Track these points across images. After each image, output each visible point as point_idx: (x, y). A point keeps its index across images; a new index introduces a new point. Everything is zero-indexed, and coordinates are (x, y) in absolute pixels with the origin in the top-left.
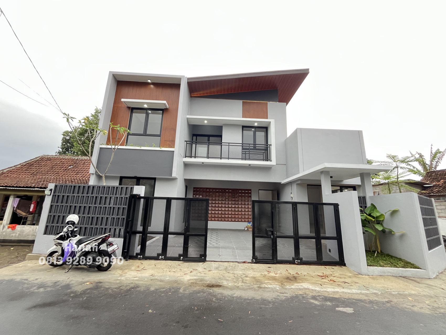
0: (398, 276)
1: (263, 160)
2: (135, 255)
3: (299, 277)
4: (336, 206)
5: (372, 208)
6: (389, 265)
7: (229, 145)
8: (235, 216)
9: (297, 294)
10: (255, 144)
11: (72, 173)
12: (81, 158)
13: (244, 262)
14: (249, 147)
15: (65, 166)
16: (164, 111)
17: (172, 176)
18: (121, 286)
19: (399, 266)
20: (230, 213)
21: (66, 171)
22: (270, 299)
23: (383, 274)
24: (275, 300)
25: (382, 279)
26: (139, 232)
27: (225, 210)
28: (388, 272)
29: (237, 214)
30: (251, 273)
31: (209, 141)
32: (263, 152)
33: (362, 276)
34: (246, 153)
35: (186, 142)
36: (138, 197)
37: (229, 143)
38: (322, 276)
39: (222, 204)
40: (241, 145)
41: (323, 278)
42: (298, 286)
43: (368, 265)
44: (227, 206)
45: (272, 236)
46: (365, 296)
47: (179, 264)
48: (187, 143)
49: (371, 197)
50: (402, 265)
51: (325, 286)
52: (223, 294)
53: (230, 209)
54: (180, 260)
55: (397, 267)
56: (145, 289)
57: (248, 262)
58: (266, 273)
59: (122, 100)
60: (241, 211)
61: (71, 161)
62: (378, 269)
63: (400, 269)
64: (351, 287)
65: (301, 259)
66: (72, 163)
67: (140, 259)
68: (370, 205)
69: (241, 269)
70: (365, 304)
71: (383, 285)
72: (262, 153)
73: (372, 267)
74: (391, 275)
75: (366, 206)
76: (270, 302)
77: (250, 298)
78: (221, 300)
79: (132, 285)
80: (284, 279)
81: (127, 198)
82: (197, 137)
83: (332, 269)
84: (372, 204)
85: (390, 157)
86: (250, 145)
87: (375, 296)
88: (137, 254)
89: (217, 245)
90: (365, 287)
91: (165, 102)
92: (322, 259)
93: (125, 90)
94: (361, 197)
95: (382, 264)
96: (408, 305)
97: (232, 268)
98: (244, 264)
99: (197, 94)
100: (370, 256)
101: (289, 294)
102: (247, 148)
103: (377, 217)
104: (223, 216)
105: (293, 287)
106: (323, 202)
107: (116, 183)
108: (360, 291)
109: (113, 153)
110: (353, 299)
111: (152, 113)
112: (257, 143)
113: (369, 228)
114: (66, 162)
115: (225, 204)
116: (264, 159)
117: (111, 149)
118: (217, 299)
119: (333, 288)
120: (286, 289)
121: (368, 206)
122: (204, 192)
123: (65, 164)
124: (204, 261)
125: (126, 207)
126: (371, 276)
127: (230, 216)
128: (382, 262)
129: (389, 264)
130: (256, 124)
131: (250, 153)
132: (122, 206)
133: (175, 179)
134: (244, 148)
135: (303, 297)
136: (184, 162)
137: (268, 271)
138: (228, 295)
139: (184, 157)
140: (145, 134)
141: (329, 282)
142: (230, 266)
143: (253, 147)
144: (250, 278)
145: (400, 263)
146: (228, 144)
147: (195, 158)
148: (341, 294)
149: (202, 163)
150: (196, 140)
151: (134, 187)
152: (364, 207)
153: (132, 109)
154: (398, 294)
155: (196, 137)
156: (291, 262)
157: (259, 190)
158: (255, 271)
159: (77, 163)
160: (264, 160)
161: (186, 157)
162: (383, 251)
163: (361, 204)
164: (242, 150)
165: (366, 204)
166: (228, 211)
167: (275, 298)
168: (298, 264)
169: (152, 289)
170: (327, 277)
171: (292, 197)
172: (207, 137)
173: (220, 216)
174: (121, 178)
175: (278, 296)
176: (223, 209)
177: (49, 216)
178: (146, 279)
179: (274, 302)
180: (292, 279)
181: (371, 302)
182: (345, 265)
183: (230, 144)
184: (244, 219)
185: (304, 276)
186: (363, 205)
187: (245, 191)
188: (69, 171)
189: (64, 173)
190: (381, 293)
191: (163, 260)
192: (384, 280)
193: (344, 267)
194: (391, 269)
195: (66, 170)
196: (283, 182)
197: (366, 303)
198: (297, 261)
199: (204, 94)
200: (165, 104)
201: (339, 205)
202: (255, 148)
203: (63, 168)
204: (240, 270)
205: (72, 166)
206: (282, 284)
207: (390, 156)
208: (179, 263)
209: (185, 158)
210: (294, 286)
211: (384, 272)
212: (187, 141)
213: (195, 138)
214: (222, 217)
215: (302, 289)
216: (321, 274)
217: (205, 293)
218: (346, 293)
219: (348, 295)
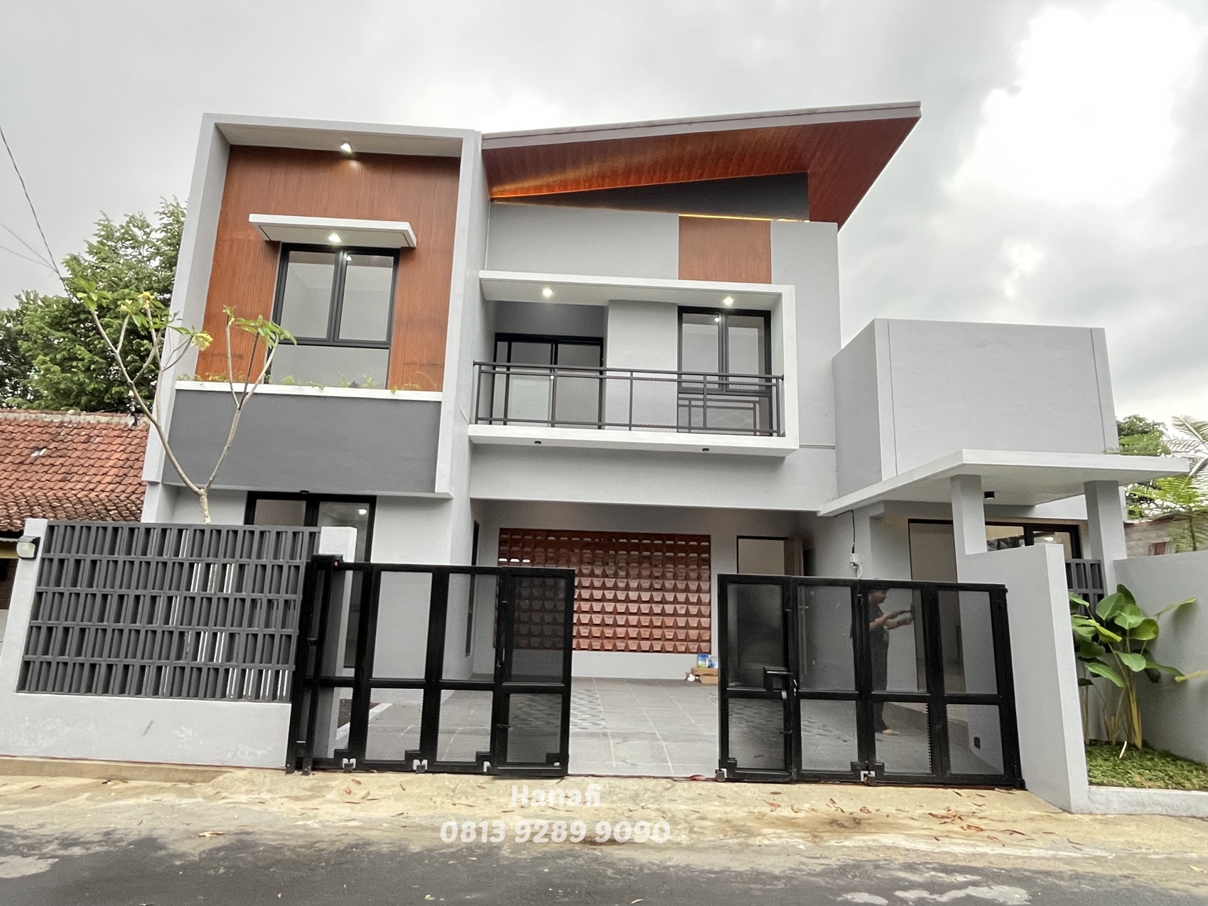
0: (1184, 814)
1: (754, 432)
2: (331, 755)
3: (870, 819)
4: (997, 595)
5: (1119, 599)
6: (1158, 784)
7: (631, 379)
8: (651, 632)
9: (858, 858)
10: (723, 375)
11: (48, 477)
12: (73, 418)
13: (693, 779)
14: (705, 386)
15: (17, 451)
16: (399, 255)
17: (436, 491)
18: (315, 843)
19: (1192, 784)
20: (633, 620)
21: (25, 467)
22: (777, 872)
23: (1139, 810)
24: (794, 873)
25: (1133, 824)
26: (344, 683)
27: (615, 612)
28: (1155, 803)
29: (659, 624)
30: (715, 810)
31: (556, 363)
32: (754, 402)
33: (1069, 815)
34: (693, 403)
35: (477, 366)
36: (336, 564)
37: (632, 371)
38: (943, 817)
39: (604, 587)
40: (675, 377)
41: (945, 823)
42: (865, 841)
43: (1091, 783)
44: (621, 596)
45: (784, 694)
46: (1063, 863)
47: (479, 784)
48: (481, 372)
49: (1119, 565)
50: (1202, 783)
51: (947, 840)
52: (634, 860)
53: (633, 608)
54: (482, 774)
55: (1184, 788)
56: (392, 849)
57: (704, 778)
58: (766, 809)
59: (254, 218)
60: (675, 614)
61: (39, 430)
62: (1122, 794)
63: (1194, 792)
64: (1029, 843)
65: (880, 769)
66: (45, 437)
67: (348, 769)
68: (1115, 591)
69: (685, 798)
70: (1057, 882)
71: (1128, 838)
72: (751, 405)
73: (1103, 789)
74: (1164, 813)
75: (1099, 592)
76: (777, 878)
77: (717, 869)
78: (631, 875)
79: (350, 840)
80: (822, 823)
81: (297, 568)
82: (514, 344)
83: (977, 797)
84: (1121, 589)
85: (1187, 427)
86: (709, 378)
87: (1095, 865)
88: (339, 754)
89: (597, 727)
90: (1072, 843)
91: (405, 226)
92: (949, 767)
93: (257, 179)
94: (1084, 564)
95: (1137, 778)
96: (1182, 883)
97: (654, 794)
98: (694, 783)
99: (515, 192)
100: (1105, 756)
101: (834, 859)
102: (696, 389)
103: (1133, 631)
104: (609, 632)
105: (847, 843)
106: (959, 582)
107: (233, 517)
108: (1054, 852)
109: (238, 415)
110: (1026, 870)
111: (354, 263)
112: (731, 372)
113: (1102, 666)
114: (22, 433)
115: (615, 587)
116: (758, 428)
117: (228, 395)
118: (620, 872)
119: (974, 846)
120: (828, 848)
121: (1109, 594)
122: (537, 544)
123: (15, 443)
124: (562, 774)
125: (298, 597)
126: (1099, 817)
127: (633, 632)
128: (1139, 774)
129: (1163, 779)
130: (728, 303)
131: (709, 403)
132: (283, 596)
133: (443, 501)
134: (684, 388)
135: (877, 867)
136: (470, 439)
137: (772, 805)
138: (648, 862)
139: (471, 423)
140: (333, 340)
141: (963, 831)
142: (647, 790)
143: (719, 384)
144: (713, 820)
145: (1197, 777)
146: (628, 374)
147: (505, 424)
148: (993, 860)
149: (536, 442)
150: (509, 361)
151: (319, 533)
152: (1096, 596)
153: (284, 250)
154: (1166, 858)
155: (506, 344)
156: (849, 778)
157: (739, 537)
158: (727, 805)
159: (60, 437)
160: (758, 433)
161: (477, 419)
162: (1151, 743)
163: (1087, 587)
164: (679, 393)
165: (1101, 587)
166: (627, 613)
167: (791, 869)
168: (869, 783)
169: (415, 848)
170: (960, 818)
171: (854, 565)
172: (549, 345)
173: (596, 632)
174: (252, 499)
175: (803, 864)
176: (609, 607)
177: (31, 628)
178: (385, 825)
179: (789, 879)
180: (846, 824)
181: (1077, 877)
182: (1022, 786)
183: (635, 375)
184: (685, 643)
185: (888, 816)
186: (1091, 592)
187: (687, 543)
188: (34, 468)
189: (15, 475)
190: (1117, 857)
191: (426, 772)
192: (1138, 826)
193: (1018, 793)
194: (1163, 795)
195: (21, 463)
196: (824, 509)
197: (1062, 878)
198: (865, 775)
199: (540, 188)
200: (404, 234)
201: (1006, 591)
202: (724, 388)
203: (9, 459)
204: (683, 800)
205: (44, 450)
206: (815, 836)
207: (1184, 424)
208: (481, 781)
209: (476, 423)
210: (852, 842)
211: (1142, 804)
212: (480, 364)
213: (503, 346)
214: (603, 637)
215: (875, 848)
216: (944, 813)
217: (581, 859)
218: (1008, 857)
219: (1012, 862)
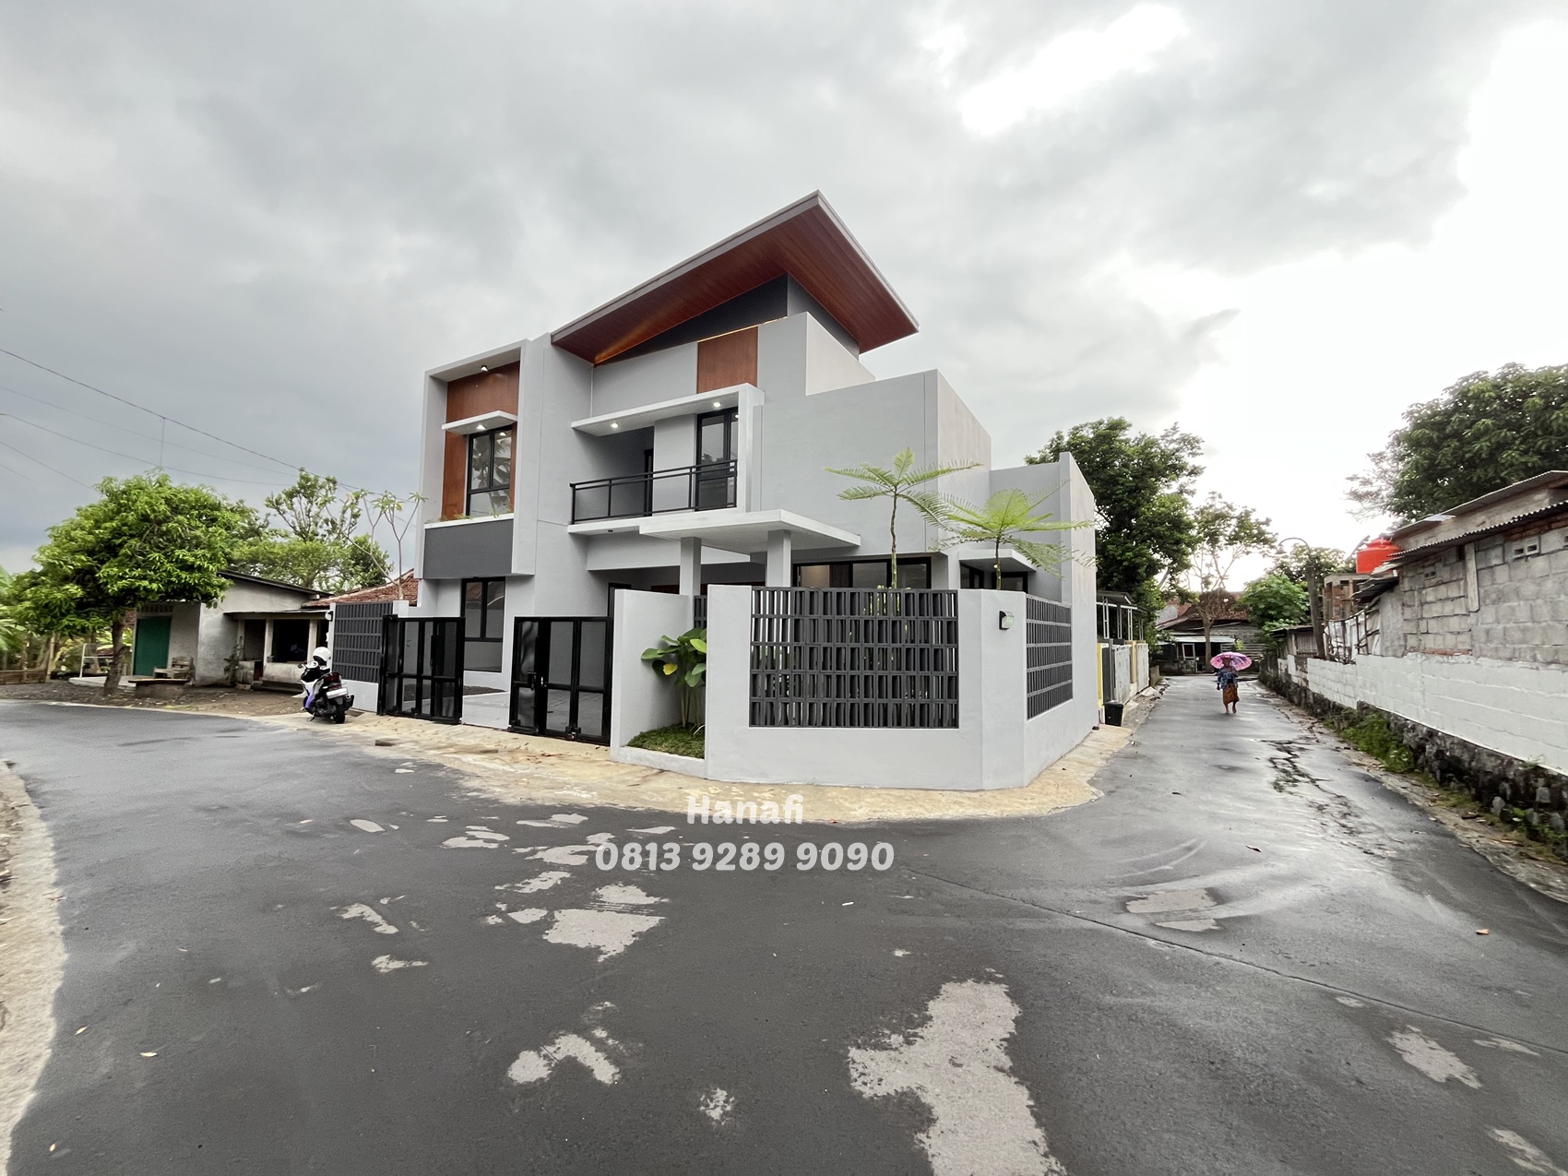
0: (658, 767)
2: (390, 708)
17: (512, 573)
26: (397, 675)
28: (647, 759)
35: (573, 487)
36: (395, 618)
45: (533, 685)
48: (575, 490)
57: (501, 729)
65: (578, 731)
67: (396, 715)
88: (394, 708)
91: (498, 413)
99: (608, 355)
124: (459, 722)
130: (717, 406)
136: (574, 534)
139: (567, 525)
140: (490, 488)
149: (608, 531)
153: (472, 439)
161: (573, 522)
174: (464, 583)
198: (573, 735)
199: (621, 348)
200: (501, 417)
209: (576, 523)
